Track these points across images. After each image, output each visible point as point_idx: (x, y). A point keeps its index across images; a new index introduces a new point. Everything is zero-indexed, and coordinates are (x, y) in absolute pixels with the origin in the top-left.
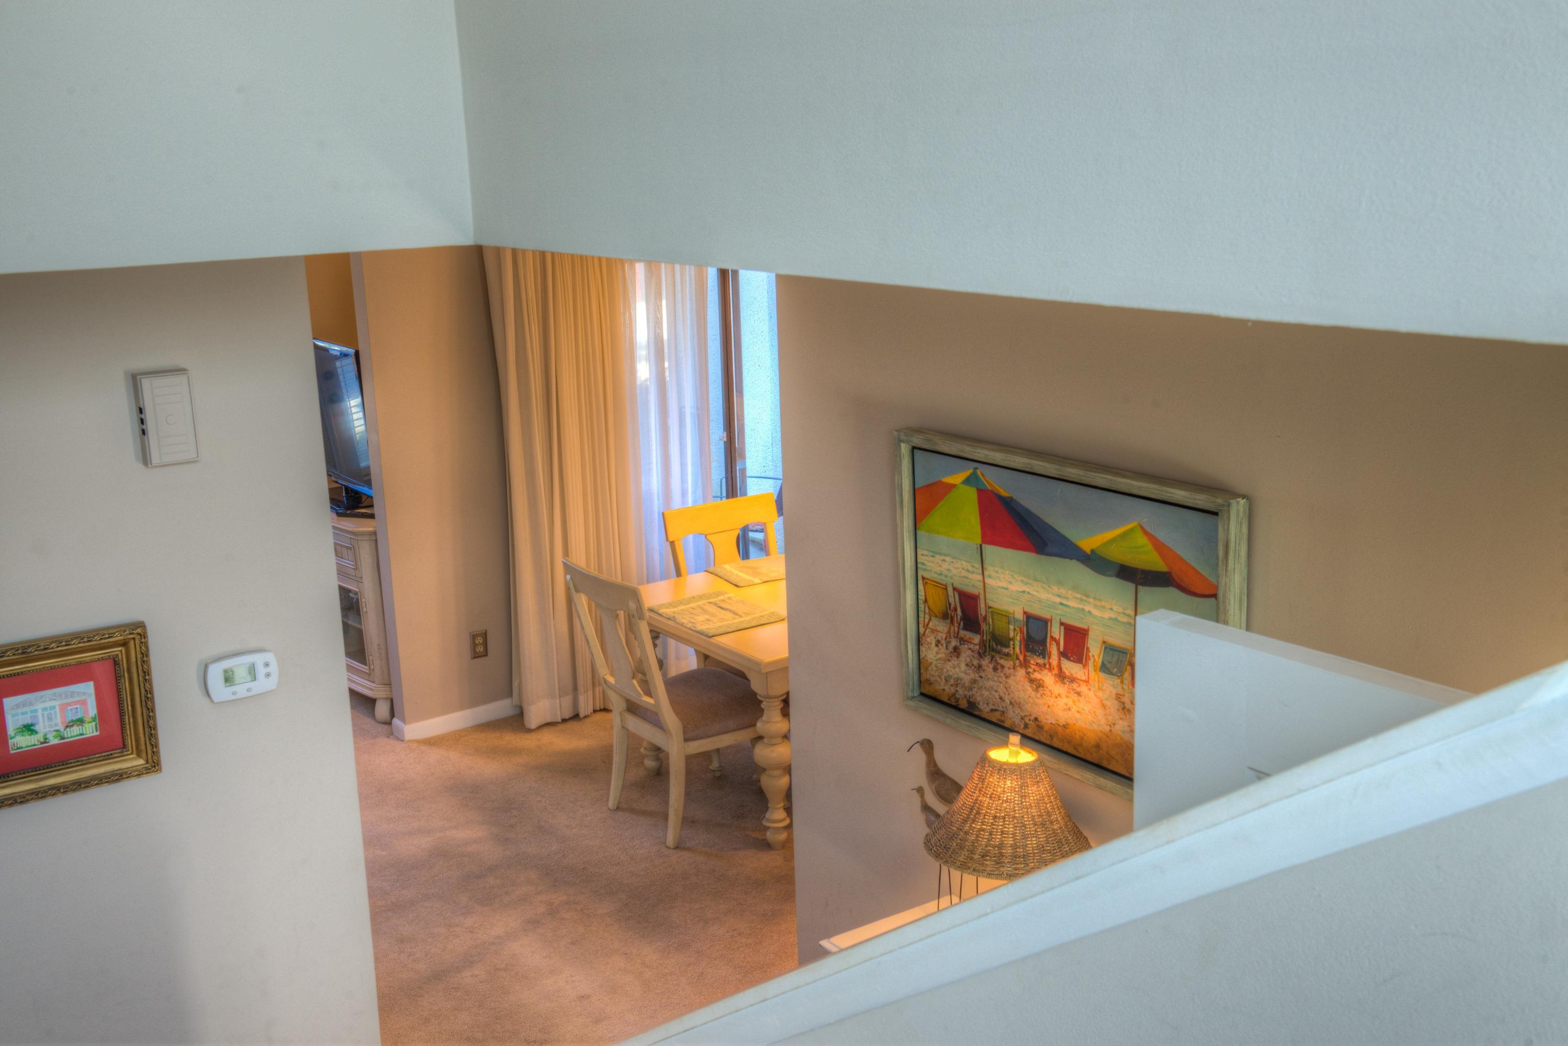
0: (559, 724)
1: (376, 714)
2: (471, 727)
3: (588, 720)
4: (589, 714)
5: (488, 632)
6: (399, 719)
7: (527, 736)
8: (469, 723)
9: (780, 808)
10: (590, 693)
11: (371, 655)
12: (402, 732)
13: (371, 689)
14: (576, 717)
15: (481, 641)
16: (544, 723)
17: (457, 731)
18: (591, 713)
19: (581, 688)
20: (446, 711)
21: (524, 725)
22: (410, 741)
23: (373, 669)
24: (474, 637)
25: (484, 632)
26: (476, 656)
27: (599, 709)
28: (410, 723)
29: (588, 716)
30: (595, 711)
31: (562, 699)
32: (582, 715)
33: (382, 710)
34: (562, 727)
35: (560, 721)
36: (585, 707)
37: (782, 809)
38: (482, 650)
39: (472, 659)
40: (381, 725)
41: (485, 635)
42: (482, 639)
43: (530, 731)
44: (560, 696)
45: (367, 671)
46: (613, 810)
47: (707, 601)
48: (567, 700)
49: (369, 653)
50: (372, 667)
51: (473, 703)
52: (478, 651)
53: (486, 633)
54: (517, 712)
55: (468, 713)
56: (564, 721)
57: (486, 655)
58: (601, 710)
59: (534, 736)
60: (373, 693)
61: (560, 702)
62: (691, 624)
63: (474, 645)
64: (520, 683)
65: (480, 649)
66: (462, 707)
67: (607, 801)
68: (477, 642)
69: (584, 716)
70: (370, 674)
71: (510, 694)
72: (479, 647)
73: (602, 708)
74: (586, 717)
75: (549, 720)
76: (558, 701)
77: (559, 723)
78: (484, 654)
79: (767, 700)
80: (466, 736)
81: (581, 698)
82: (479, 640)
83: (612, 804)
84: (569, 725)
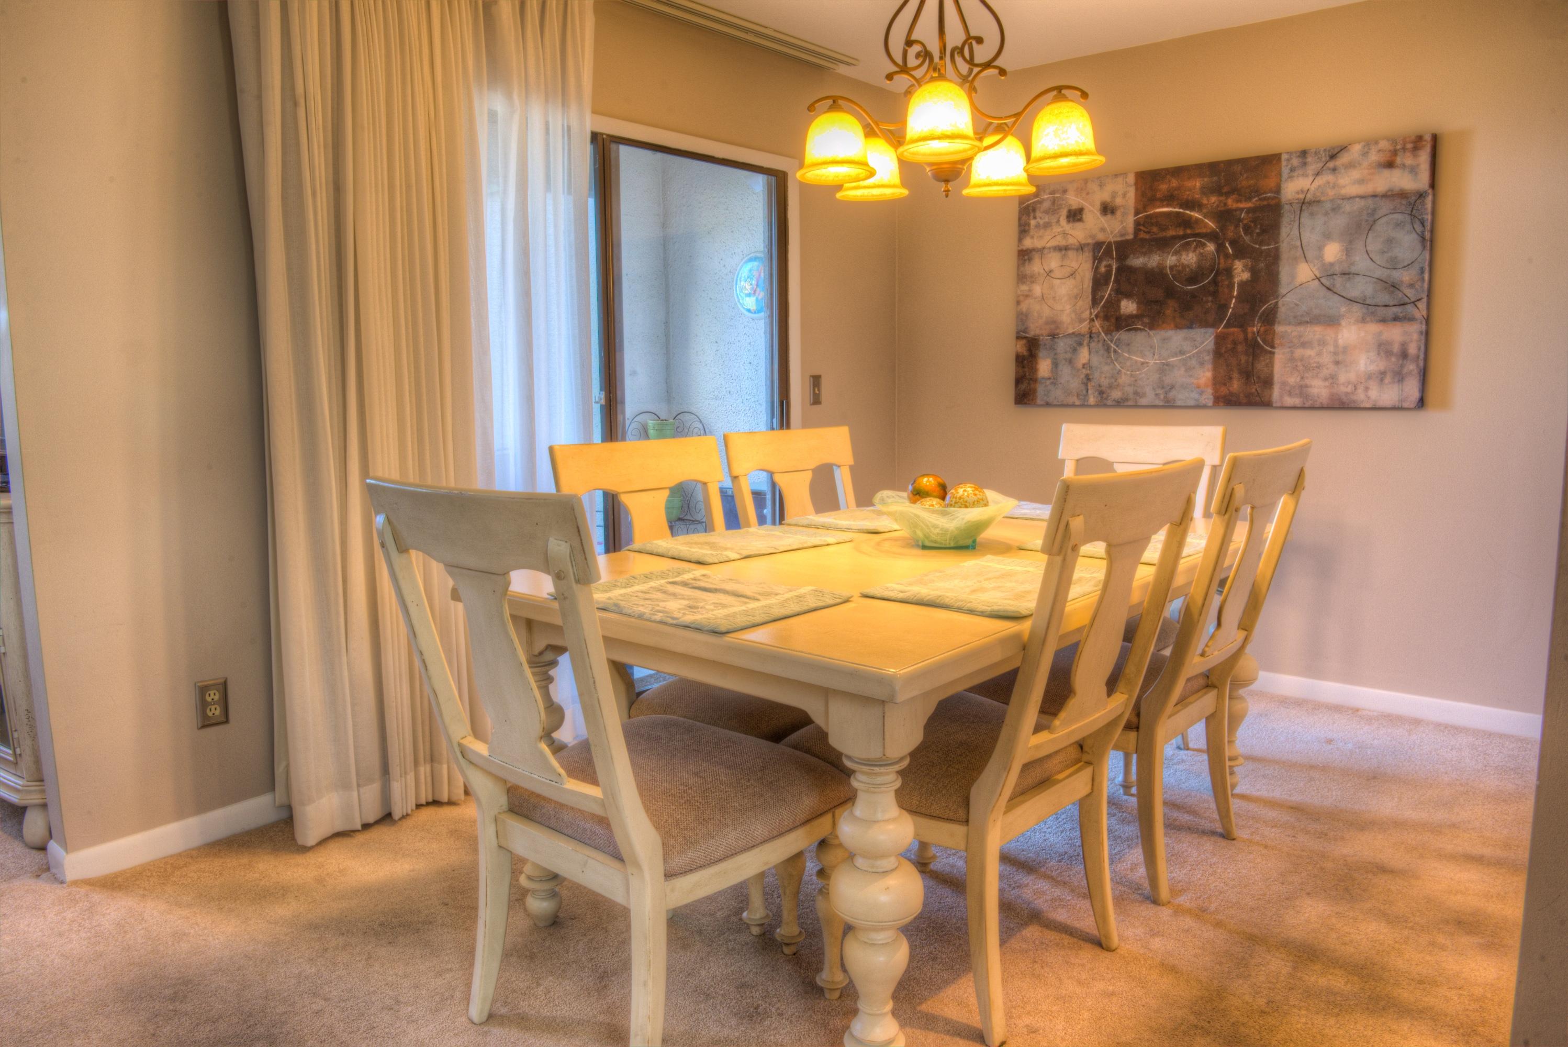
0: (357, 834)
1: (24, 836)
2: (198, 849)
3: (409, 822)
4: (409, 812)
5: (229, 683)
6: (57, 842)
7: (300, 859)
8: (197, 840)
9: (886, 1014)
10: (411, 777)
11: (16, 731)
12: (60, 865)
13: (17, 791)
14: (387, 818)
15: (216, 698)
16: (330, 834)
17: (171, 856)
18: (412, 810)
19: (395, 770)
20: (148, 821)
21: (293, 839)
22: (75, 883)
23: (20, 755)
24: (203, 690)
25: (222, 681)
26: (206, 723)
27: (424, 803)
28: (77, 848)
29: (408, 815)
30: (418, 806)
31: (362, 790)
32: (397, 815)
33: (34, 825)
34: (361, 838)
35: (360, 828)
36: (401, 802)
37: (890, 1015)
38: (217, 712)
39: (199, 729)
40: (34, 852)
41: (224, 687)
42: (217, 694)
43: (304, 849)
44: (358, 786)
45: (11, 758)
46: (480, 1024)
47: (666, 580)
48: (372, 792)
49: (13, 726)
50: (18, 751)
51: (202, 805)
52: (210, 714)
53: (225, 684)
54: (284, 815)
55: (193, 822)
56: (366, 826)
57: (227, 721)
58: (428, 804)
59: (311, 859)
60: (18, 797)
61: (359, 795)
62: (661, 614)
63: (203, 705)
64: (288, 767)
65: (215, 711)
66: (180, 815)
67: (467, 998)
68: (209, 699)
69: (400, 816)
70: (17, 763)
71: (272, 787)
72: (213, 708)
73: (430, 800)
74: (404, 817)
75: (340, 827)
76: (355, 794)
77: (358, 831)
78: (223, 719)
79: (865, 768)
80: (185, 865)
81: (396, 787)
82: (213, 696)
83: (477, 1010)
84: (374, 833)
